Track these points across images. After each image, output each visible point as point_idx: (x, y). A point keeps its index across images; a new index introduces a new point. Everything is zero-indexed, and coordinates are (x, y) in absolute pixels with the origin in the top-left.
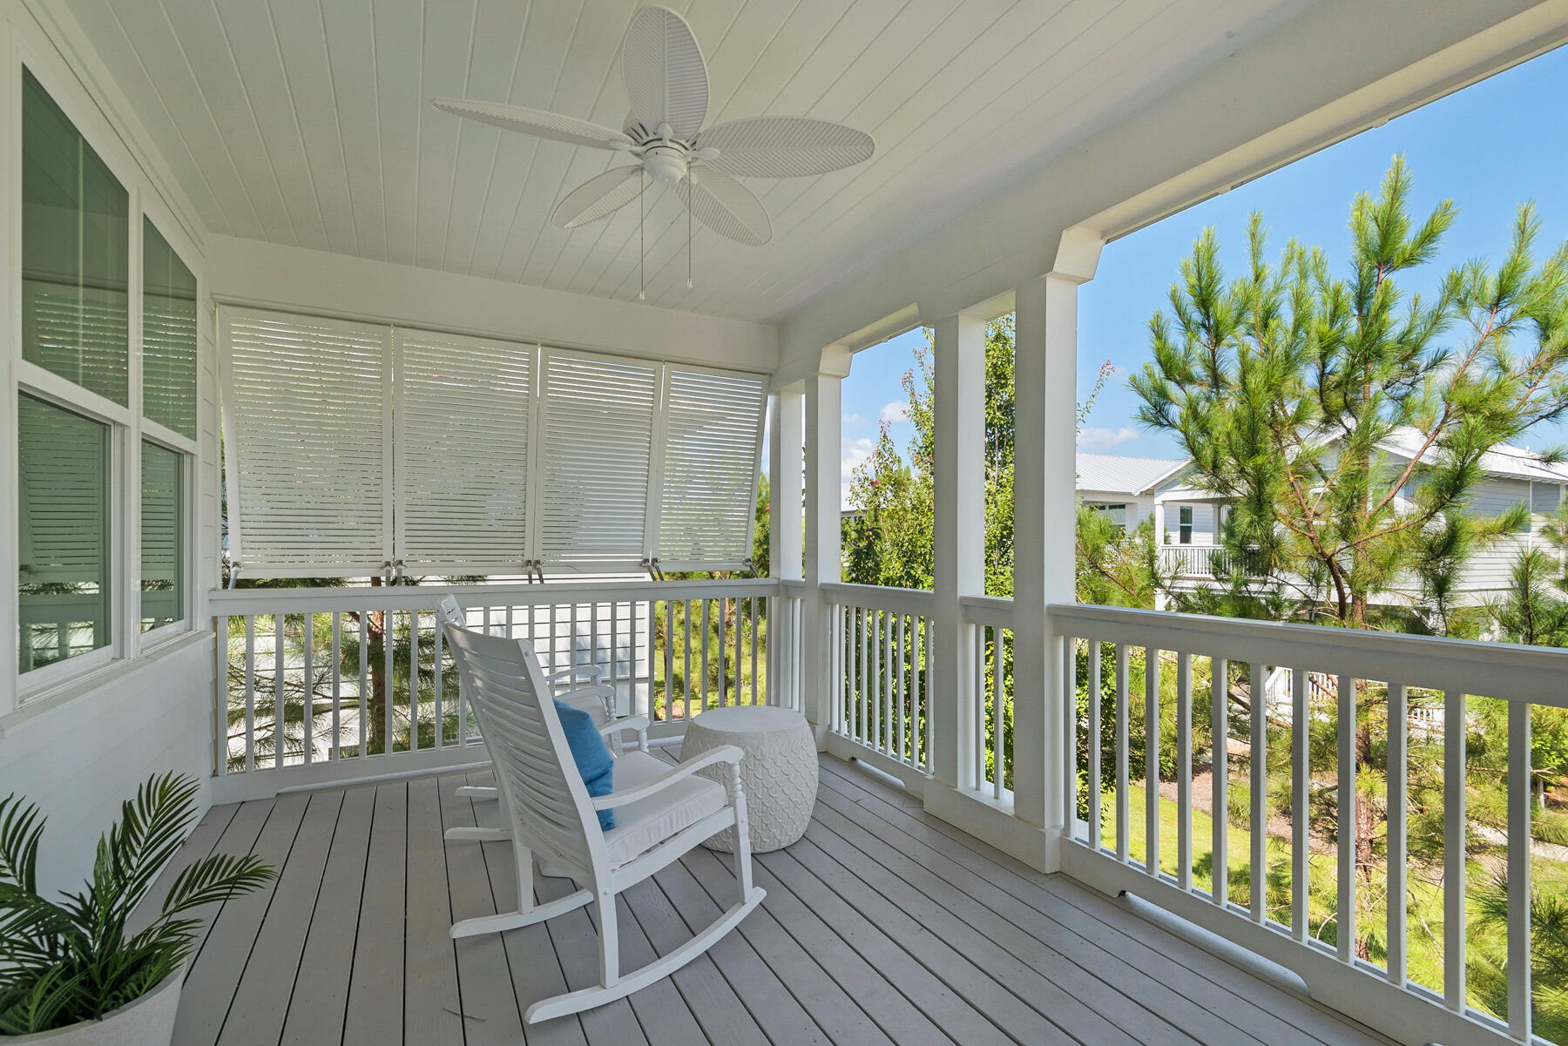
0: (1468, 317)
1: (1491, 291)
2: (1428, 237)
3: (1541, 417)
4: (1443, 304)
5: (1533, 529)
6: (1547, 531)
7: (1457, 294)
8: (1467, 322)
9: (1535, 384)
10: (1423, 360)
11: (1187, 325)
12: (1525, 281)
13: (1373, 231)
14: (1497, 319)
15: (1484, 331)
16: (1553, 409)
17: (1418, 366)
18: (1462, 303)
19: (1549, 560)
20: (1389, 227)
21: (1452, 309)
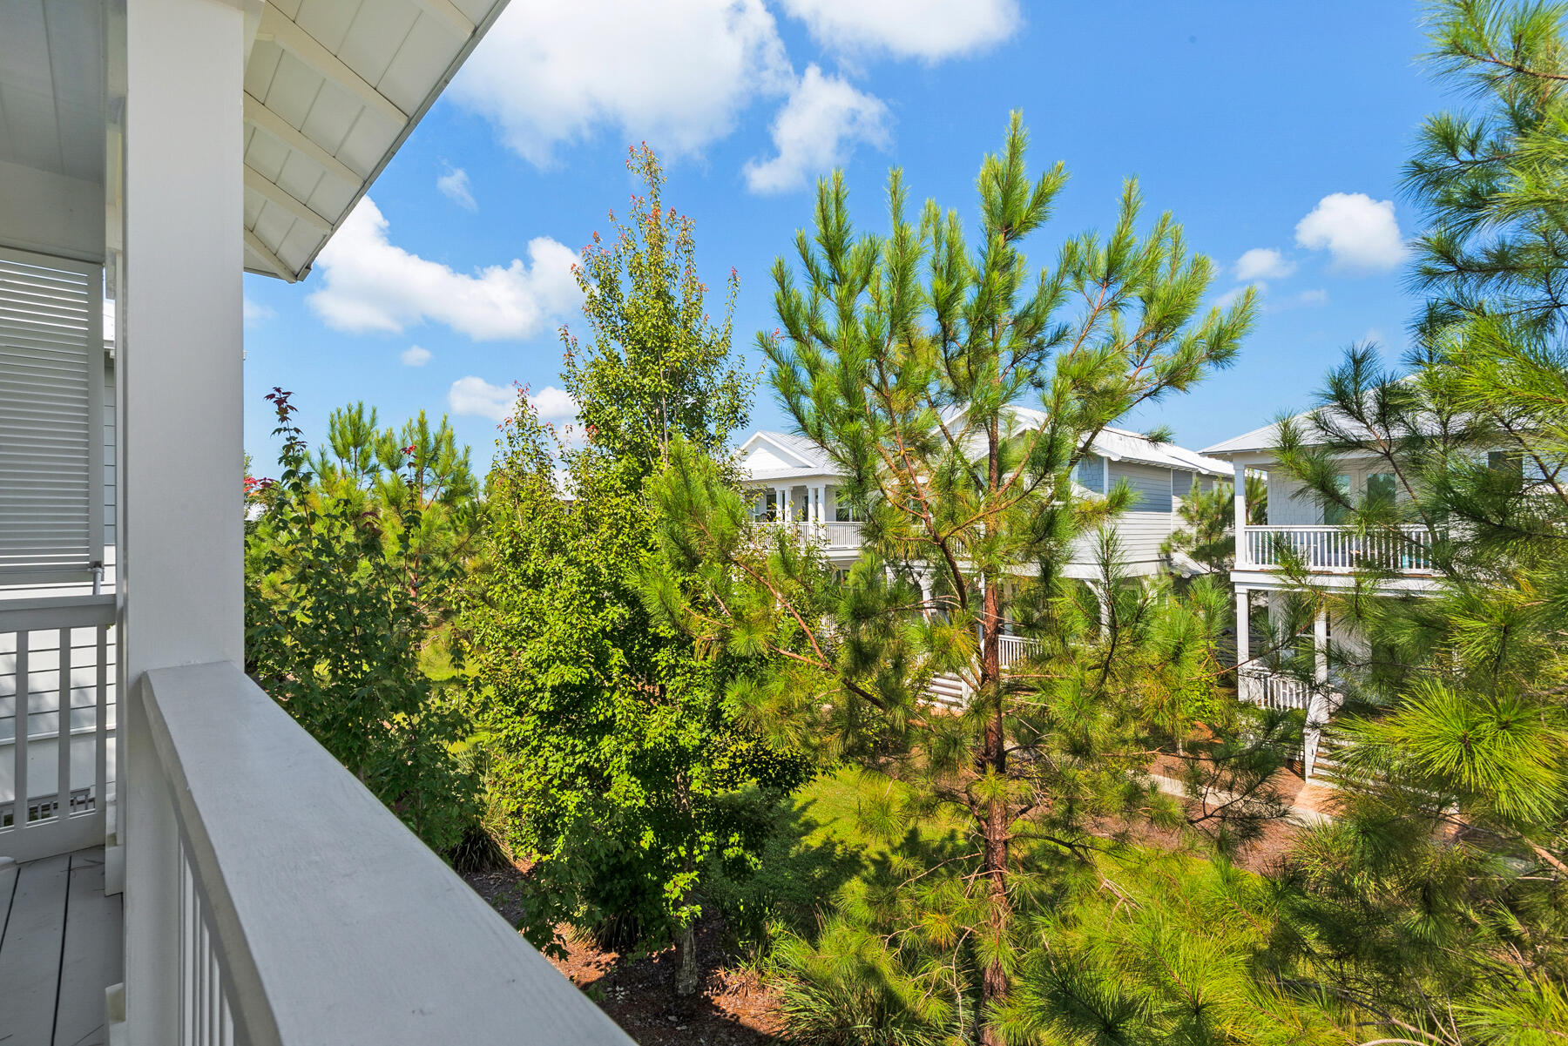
0: (1081, 289)
1: (1102, 265)
2: (1041, 199)
3: (1145, 396)
4: (1060, 275)
5: (1174, 509)
6: (1183, 511)
7: (1073, 267)
8: (1081, 295)
9: (1142, 364)
10: (1047, 334)
11: (816, 277)
12: (1129, 255)
13: (996, 192)
14: (1109, 295)
15: (1096, 306)
16: (1154, 387)
17: (1043, 342)
18: (1077, 275)
19: (1185, 535)
20: (1009, 185)
21: (1069, 281)
